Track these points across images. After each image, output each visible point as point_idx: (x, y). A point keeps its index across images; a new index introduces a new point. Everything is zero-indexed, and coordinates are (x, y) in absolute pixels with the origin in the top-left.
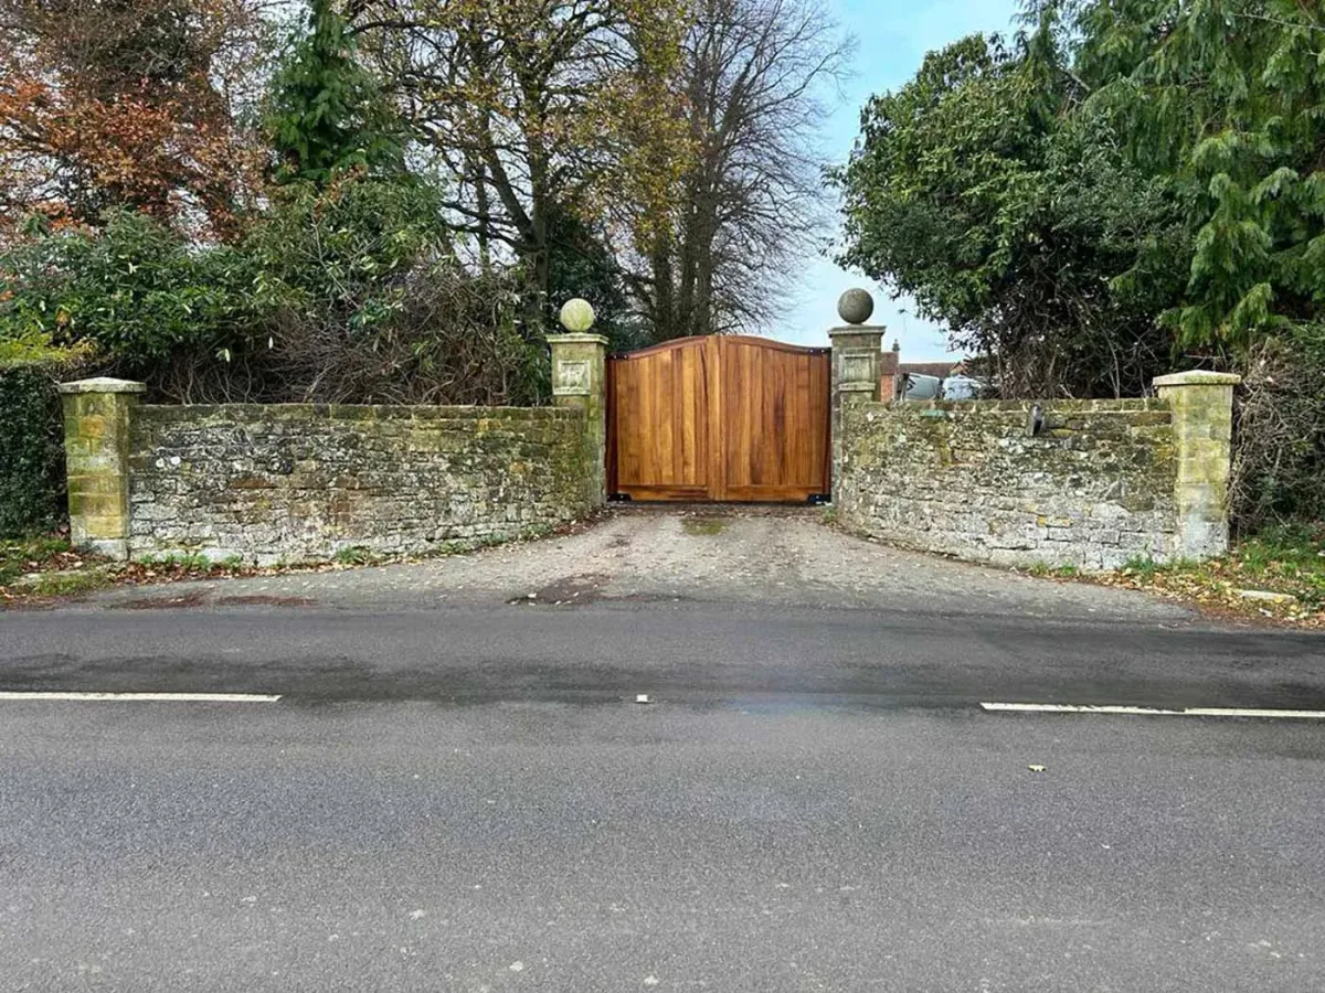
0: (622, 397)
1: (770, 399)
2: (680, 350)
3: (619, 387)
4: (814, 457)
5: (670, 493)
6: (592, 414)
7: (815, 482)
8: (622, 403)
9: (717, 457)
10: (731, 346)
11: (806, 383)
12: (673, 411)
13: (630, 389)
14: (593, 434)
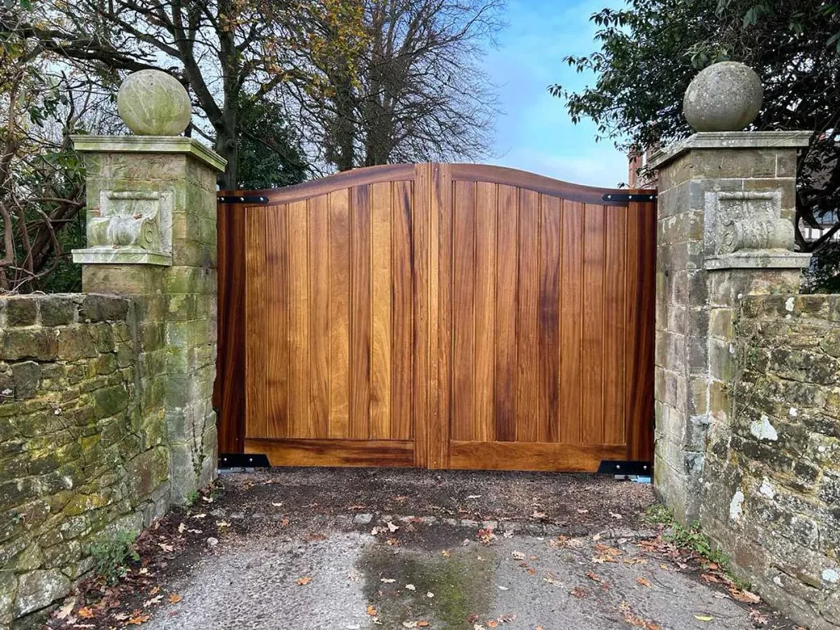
0: (254, 273)
1: (531, 284)
2: (364, 190)
3: (249, 256)
4: (612, 389)
5: (344, 454)
6: (173, 307)
7: (614, 437)
8: (255, 285)
9: (432, 388)
10: (461, 186)
11: (598, 255)
12: (350, 297)
13: (270, 259)
14: (176, 351)
